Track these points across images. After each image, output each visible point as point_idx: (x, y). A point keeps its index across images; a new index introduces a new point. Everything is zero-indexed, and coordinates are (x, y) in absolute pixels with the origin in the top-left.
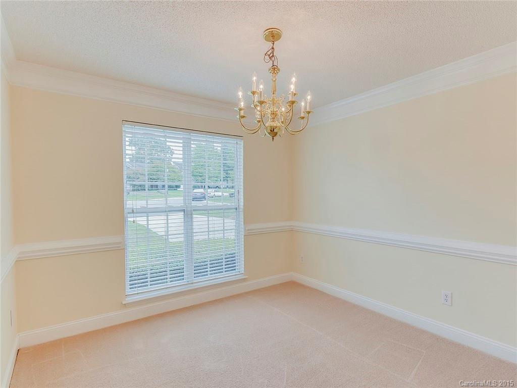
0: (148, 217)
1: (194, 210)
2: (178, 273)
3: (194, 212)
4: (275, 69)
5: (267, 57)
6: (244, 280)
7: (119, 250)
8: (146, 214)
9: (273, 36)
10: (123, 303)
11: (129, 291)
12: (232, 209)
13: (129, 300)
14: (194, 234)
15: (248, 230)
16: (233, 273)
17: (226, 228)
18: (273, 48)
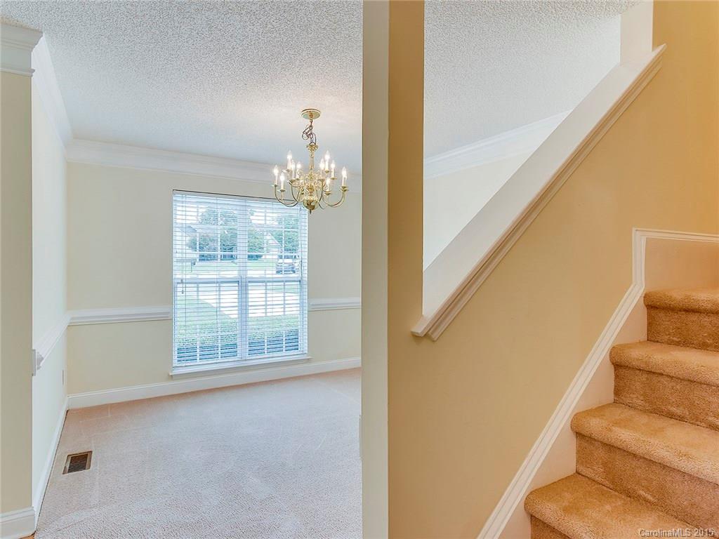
0: (198, 287)
1: (249, 282)
2: (231, 348)
3: (250, 284)
4: (313, 146)
5: (305, 135)
6: (308, 360)
7: (167, 320)
8: (196, 285)
9: (312, 114)
10: (171, 374)
11: (175, 363)
12: (294, 281)
13: (176, 372)
14: (250, 308)
15: (313, 305)
16: (296, 352)
17: (286, 302)
18: (311, 126)
